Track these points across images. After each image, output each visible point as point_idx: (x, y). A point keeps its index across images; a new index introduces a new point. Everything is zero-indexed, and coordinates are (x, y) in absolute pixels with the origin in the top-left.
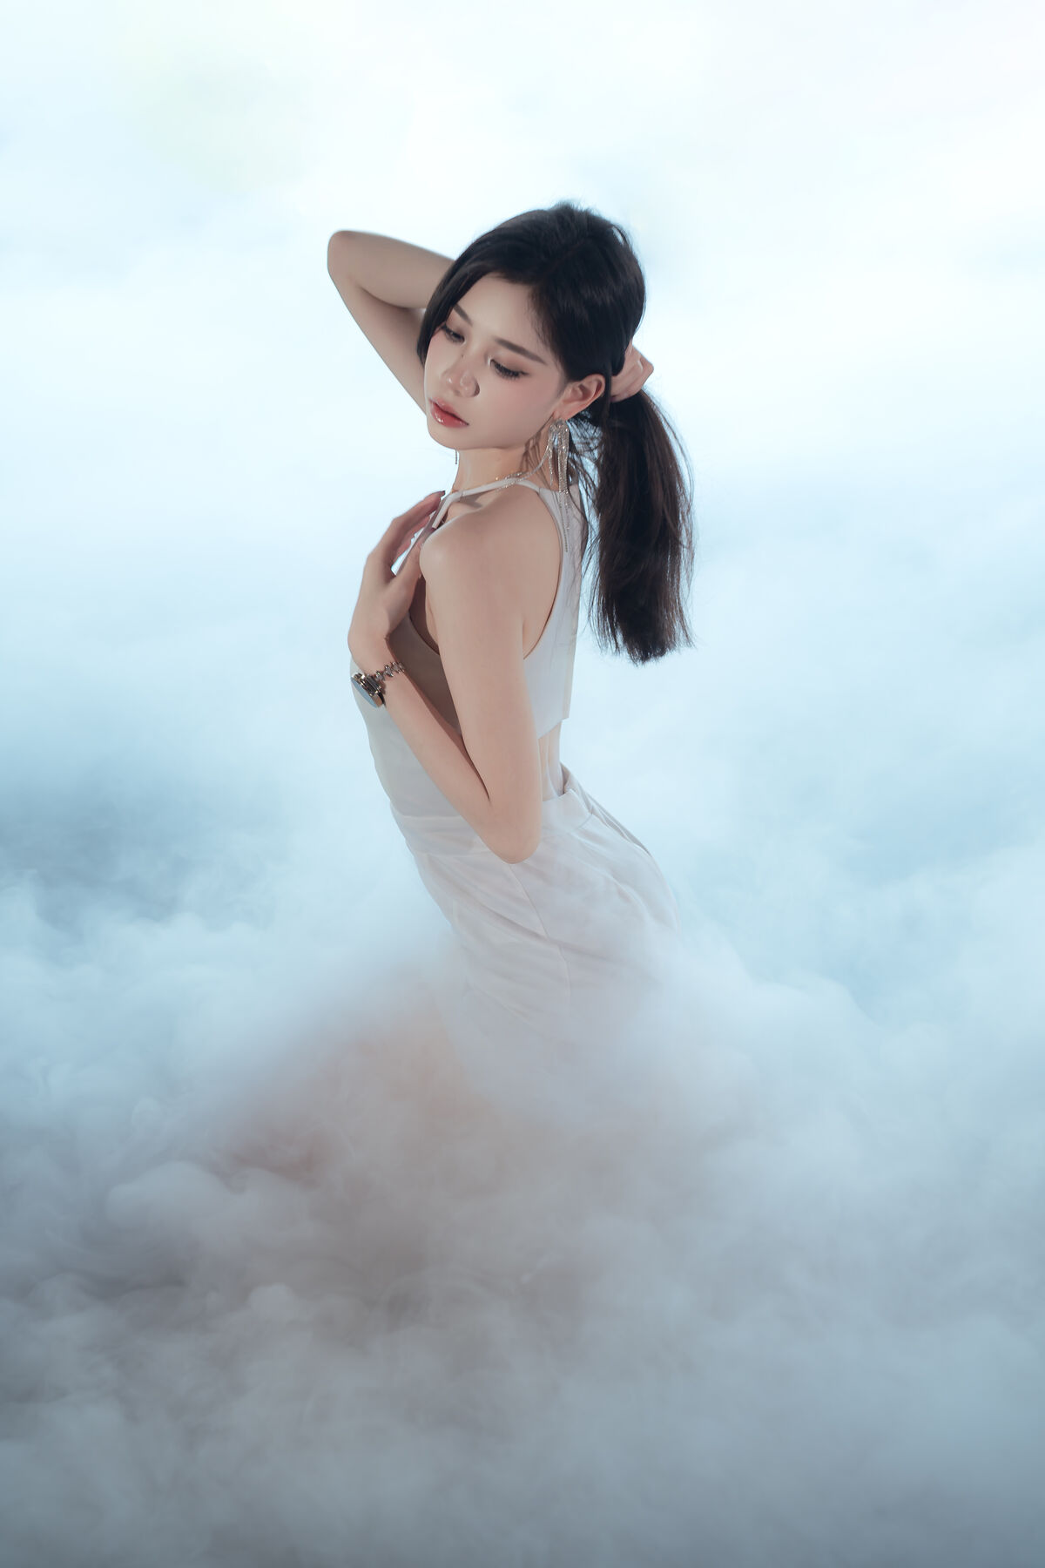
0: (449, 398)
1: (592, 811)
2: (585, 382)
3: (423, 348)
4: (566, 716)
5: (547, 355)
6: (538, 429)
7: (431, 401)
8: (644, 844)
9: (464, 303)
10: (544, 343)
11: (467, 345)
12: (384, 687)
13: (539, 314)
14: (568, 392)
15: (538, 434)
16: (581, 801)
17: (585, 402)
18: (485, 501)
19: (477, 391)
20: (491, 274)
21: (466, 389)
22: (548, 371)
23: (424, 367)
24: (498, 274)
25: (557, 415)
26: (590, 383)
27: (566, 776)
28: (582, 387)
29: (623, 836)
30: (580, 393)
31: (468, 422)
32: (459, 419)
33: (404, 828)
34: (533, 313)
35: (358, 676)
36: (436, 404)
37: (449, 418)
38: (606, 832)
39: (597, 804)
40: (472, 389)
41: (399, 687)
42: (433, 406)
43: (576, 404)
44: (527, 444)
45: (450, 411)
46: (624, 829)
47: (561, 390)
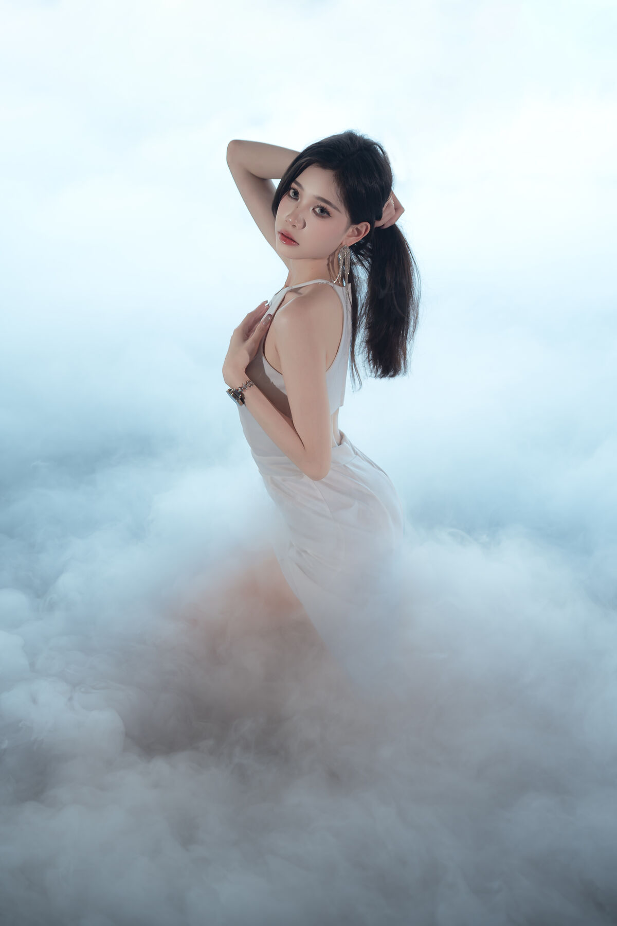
0: (290, 229)
1: (356, 454)
2: (359, 226)
3: (275, 207)
4: (342, 405)
5: (342, 208)
6: (334, 251)
7: (279, 232)
8: (384, 471)
9: (299, 179)
10: (340, 201)
11: (300, 202)
12: (243, 395)
13: (338, 184)
14: (351, 230)
15: (334, 253)
16: (350, 448)
17: (358, 238)
18: (305, 292)
19: (305, 226)
20: (314, 165)
21: (299, 225)
22: (341, 217)
23: (275, 216)
24: (318, 164)
25: (344, 244)
26: (362, 227)
27: (342, 436)
28: (357, 229)
29: (374, 467)
30: (356, 233)
31: (299, 243)
32: (294, 241)
33: (258, 463)
34: (336, 184)
35: (230, 390)
36: (282, 234)
37: (288, 240)
38: (364, 464)
39: (359, 451)
40: (302, 225)
41: (252, 394)
42: (280, 235)
43: (354, 238)
44: (329, 259)
45: (289, 237)
46: (375, 464)
47: (347, 229)
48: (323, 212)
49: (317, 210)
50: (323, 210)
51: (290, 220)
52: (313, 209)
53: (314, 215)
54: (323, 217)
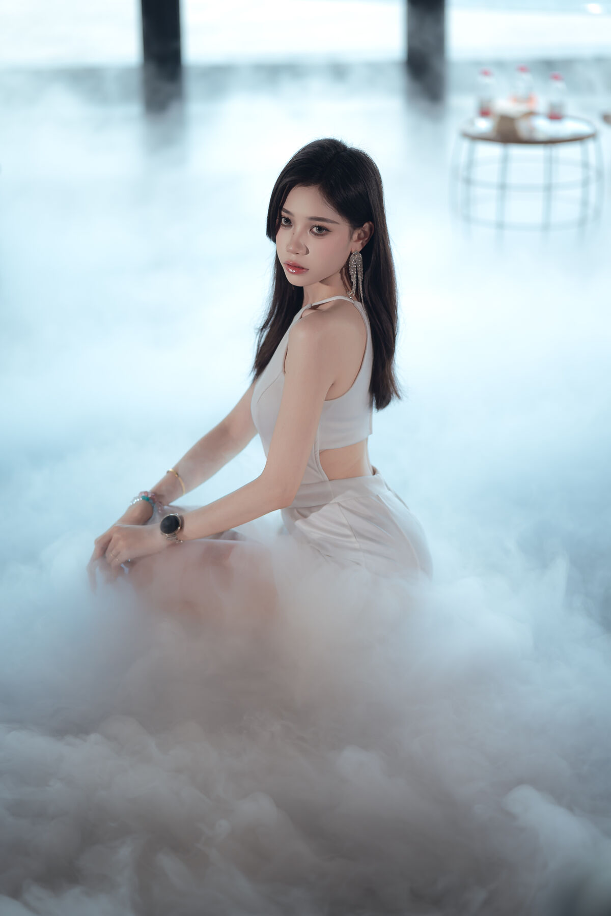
0: (294, 258)
2: (363, 228)
5: (340, 219)
10: (335, 213)
11: (295, 227)
14: (355, 235)
17: (366, 239)
18: (324, 308)
20: (295, 185)
21: (302, 251)
25: (353, 252)
26: (366, 227)
28: (362, 232)
30: (362, 235)
32: (304, 269)
34: (324, 199)
37: (297, 269)
40: (305, 251)
42: (287, 267)
43: (361, 241)
45: (297, 266)
47: (351, 237)
48: (322, 231)
49: (315, 230)
50: (320, 228)
51: (291, 248)
52: (310, 230)
53: (313, 235)
54: (322, 235)
